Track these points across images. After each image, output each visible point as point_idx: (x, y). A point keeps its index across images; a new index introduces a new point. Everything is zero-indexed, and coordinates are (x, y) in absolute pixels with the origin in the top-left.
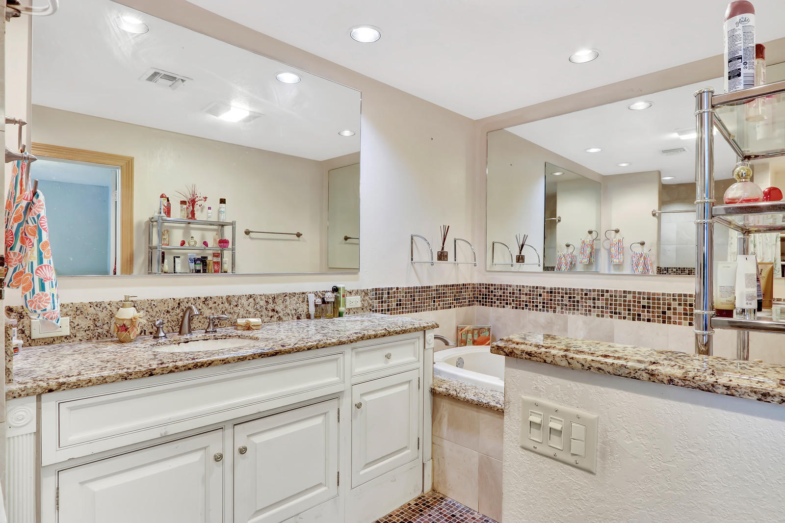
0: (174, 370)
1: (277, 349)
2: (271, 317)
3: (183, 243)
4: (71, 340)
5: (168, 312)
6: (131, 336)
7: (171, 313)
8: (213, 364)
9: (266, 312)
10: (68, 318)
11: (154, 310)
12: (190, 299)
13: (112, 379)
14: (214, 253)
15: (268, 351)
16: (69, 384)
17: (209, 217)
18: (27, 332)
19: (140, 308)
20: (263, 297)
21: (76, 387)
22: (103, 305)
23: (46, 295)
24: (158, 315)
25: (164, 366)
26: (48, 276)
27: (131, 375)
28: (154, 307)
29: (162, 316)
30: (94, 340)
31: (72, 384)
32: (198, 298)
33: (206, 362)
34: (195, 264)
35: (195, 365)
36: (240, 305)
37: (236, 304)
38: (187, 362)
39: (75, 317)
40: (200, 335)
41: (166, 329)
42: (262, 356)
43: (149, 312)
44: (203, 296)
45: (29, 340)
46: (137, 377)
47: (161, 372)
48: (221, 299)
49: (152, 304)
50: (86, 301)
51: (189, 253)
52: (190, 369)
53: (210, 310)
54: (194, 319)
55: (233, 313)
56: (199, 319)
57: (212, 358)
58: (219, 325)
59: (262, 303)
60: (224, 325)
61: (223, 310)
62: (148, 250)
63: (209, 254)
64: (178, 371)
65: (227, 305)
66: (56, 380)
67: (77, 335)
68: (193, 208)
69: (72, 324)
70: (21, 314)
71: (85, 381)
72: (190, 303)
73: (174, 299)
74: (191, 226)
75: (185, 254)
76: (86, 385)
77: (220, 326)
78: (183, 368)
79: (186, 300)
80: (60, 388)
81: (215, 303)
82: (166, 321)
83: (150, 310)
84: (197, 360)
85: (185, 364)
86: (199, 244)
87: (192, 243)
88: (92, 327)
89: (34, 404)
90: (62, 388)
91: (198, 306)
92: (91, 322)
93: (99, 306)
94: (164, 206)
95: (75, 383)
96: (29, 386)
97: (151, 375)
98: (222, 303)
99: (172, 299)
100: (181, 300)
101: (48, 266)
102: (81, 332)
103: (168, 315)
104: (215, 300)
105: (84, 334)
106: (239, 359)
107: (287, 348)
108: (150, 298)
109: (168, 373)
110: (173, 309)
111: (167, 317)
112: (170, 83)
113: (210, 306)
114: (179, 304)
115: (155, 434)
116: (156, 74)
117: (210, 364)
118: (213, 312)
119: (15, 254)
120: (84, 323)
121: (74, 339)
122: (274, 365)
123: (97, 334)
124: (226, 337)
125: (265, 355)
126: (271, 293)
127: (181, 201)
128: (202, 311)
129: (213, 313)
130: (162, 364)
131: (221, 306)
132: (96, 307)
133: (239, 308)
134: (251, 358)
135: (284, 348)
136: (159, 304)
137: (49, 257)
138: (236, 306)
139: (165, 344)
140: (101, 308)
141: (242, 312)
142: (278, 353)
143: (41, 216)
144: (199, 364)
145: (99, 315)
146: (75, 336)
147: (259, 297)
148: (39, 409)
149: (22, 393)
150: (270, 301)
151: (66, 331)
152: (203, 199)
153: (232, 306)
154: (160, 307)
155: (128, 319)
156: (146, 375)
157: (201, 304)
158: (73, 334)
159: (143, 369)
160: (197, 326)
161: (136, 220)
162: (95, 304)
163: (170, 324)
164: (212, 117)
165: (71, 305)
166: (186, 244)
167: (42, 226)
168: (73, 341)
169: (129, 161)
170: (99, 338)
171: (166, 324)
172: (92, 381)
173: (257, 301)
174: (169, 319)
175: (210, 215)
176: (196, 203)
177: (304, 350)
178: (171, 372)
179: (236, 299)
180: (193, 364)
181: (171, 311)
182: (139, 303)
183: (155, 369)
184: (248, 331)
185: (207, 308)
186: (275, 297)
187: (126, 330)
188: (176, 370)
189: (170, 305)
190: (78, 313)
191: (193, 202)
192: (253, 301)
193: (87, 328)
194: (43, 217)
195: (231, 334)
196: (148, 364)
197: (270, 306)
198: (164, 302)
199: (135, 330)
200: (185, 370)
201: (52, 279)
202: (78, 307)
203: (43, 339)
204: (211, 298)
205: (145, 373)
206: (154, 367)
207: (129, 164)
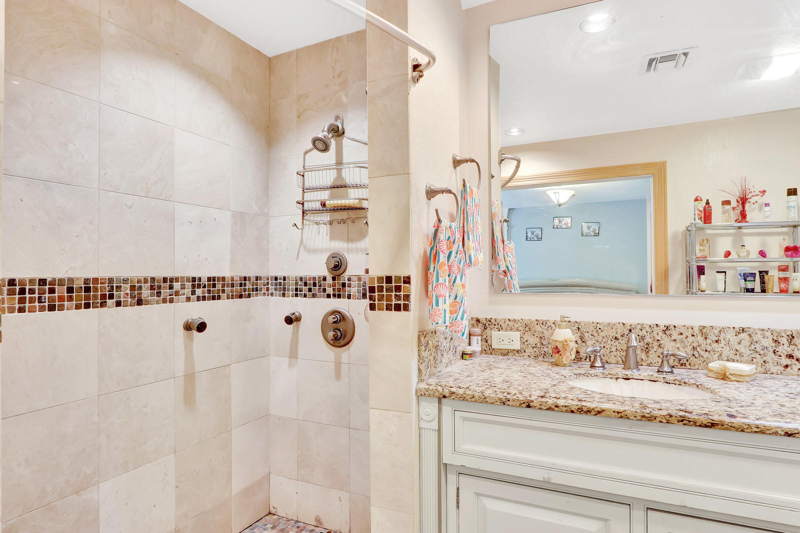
0: (554, 408)
1: (716, 418)
2: (787, 366)
3: (728, 254)
4: (521, 355)
5: (616, 338)
6: (564, 360)
7: (620, 341)
8: (603, 413)
9: (776, 358)
10: (518, 333)
11: (600, 335)
12: (644, 326)
13: (492, 400)
14: (779, 266)
15: (696, 417)
16: (457, 395)
17: (767, 217)
18: (489, 342)
19: (584, 330)
20: (768, 334)
21: (462, 399)
22: (548, 324)
23: (439, 310)
24: (604, 341)
25: (544, 400)
26: (442, 293)
27: (509, 401)
28: (599, 331)
29: (609, 343)
30: (541, 358)
31: (460, 396)
32: (655, 326)
33: (593, 409)
34: (745, 280)
35: (579, 409)
36: (723, 342)
37: (716, 339)
38: (571, 402)
39: (524, 333)
40: (645, 374)
41: (614, 358)
42: (685, 422)
43: (594, 336)
44: (663, 323)
45: (491, 349)
46: (514, 404)
47: (540, 407)
48: (690, 330)
49: (598, 328)
50: (534, 319)
51: (739, 267)
52: (572, 412)
53: (673, 343)
54: (650, 352)
55: (712, 352)
56: (657, 353)
57: (604, 406)
58: (687, 364)
59: (768, 342)
60: (697, 367)
61: (695, 345)
62: (685, 264)
63: (773, 268)
64: (558, 411)
65: (700, 339)
66: (450, 388)
67: (527, 350)
68: (744, 207)
69: (522, 339)
70: (485, 325)
71: (470, 395)
72: (644, 331)
73: (624, 324)
74: (744, 231)
75: (734, 268)
76: (470, 400)
77: (689, 367)
78: (564, 409)
79: (639, 327)
80: (451, 397)
81: (681, 334)
82: (614, 349)
83: (595, 334)
84: (584, 404)
85: (566, 404)
86: (755, 255)
87: (743, 253)
88: (539, 345)
89: (437, 405)
90: (453, 397)
91: (656, 336)
92: (538, 340)
93: (544, 324)
94: (699, 211)
95: (461, 395)
96: (431, 388)
97: (529, 406)
98: (693, 335)
99: (621, 324)
100: (633, 326)
101: (443, 284)
102: (529, 348)
103: (617, 342)
104: (682, 331)
105: (532, 350)
106: (643, 416)
107: (738, 421)
108: (596, 321)
109: (547, 409)
110: (622, 336)
111: (615, 344)
112: (673, 63)
113: (673, 338)
114: (630, 331)
115: (538, 475)
116: (651, 62)
117: (599, 412)
118: (678, 345)
119: (430, 273)
120: (533, 340)
121: (524, 354)
122: (713, 441)
123: (543, 353)
124: (682, 383)
125: (690, 422)
126: (783, 328)
127: (723, 202)
128: (661, 342)
129: (678, 348)
130: (542, 397)
131: (691, 339)
132: (542, 325)
133: (722, 345)
134: (664, 421)
135: (732, 420)
136: (605, 328)
137: (444, 277)
138: (717, 341)
139: (597, 376)
140: (547, 326)
141: (726, 352)
142: (717, 424)
143: (441, 239)
144: (585, 409)
145: (545, 333)
146: (525, 352)
147: (759, 333)
148: (440, 410)
149: (427, 393)
150: (784, 340)
151: (517, 346)
152: (759, 194)
153: (709, 341)
154: (606, 332)
155: (560, 341)
156: (523, 405)
157: (660, 334)
158: (523, 349)
159: (521, 398)
160: (655, 361)
161: (670, 230)
162: (541, 322)
163: (619, 354)
164: (752, 83)
165: (521, 321)
166: (733, 256)
167: (440, 249)
168: (523, 356)
169: (661, 167)
170: (545, 357)
171: (615, 353)
172: (475, 397)
173: (755, 338)
174: (618, 348)
175: (768, 213)
176: (749, 200)
177: (776, 433)
178: (549, 409)
179: (716, 332)
180: (578, 407)
181: (620, 338)
182: (583, 325)
183: (532, 402)
184: (722, 381)
185: (669, 340)
186: (794, 335)
187: (558, 352)
188: (556, 409)
189: (619, 331)
190: (527, 329)
191: (743, 201)
192: (748, 338)
193: (534, 345)
194: (442, 241)
195: (686, 381)
196: (529, 394)
197: (784, 349)
198: (611, 326)
199: (568, 354)
200: (567, 411)
201: (445, 296)
202: (527, 323)
203: (500, 349)
204: (675, 327)
205: (522, 402)
206: (533, 398)
207: (661, 170)
